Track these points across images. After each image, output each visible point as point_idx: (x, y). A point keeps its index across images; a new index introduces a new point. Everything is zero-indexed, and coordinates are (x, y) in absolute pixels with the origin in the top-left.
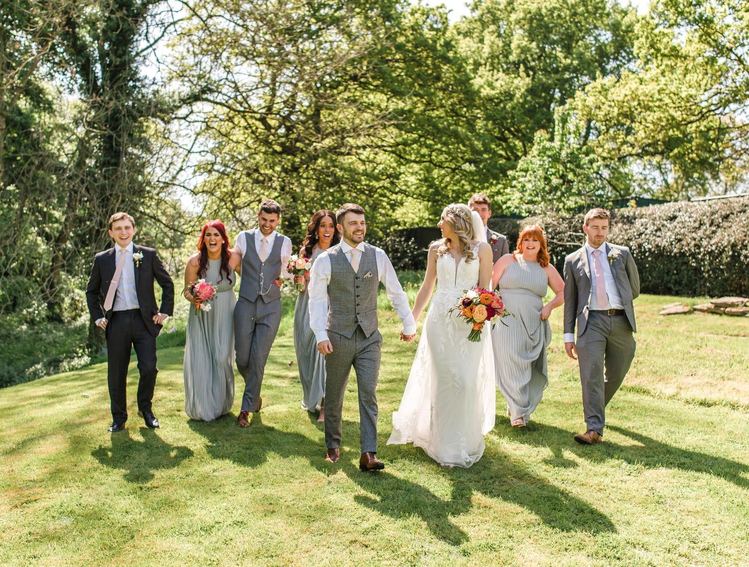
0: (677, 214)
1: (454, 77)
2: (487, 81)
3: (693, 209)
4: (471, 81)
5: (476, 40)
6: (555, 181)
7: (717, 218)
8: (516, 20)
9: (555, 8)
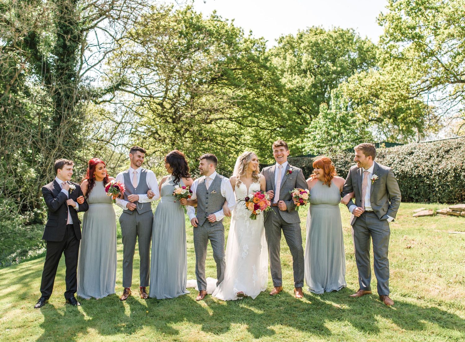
0: (414, 151)
1: (270, 78)
2: (289, 80)
3: (424, 148)
4: (280, 80)
5: (282, 58)
6: (333, 133)
7: (441, 152)
8: (304, 47)
9: (326, 39)
